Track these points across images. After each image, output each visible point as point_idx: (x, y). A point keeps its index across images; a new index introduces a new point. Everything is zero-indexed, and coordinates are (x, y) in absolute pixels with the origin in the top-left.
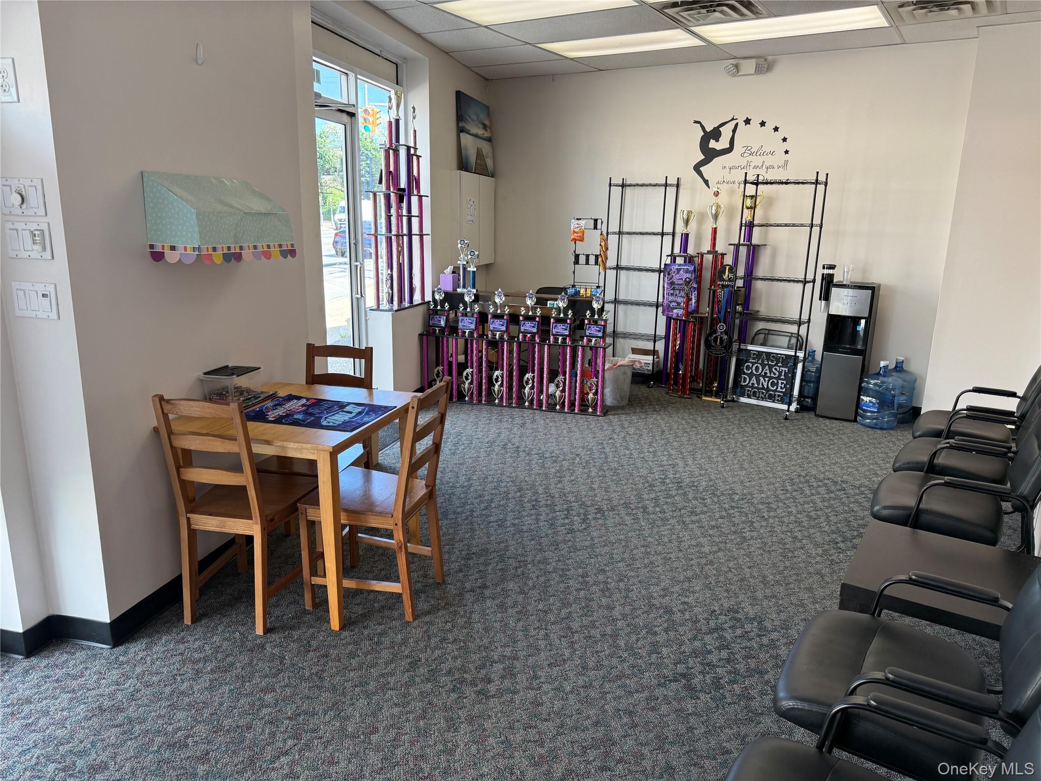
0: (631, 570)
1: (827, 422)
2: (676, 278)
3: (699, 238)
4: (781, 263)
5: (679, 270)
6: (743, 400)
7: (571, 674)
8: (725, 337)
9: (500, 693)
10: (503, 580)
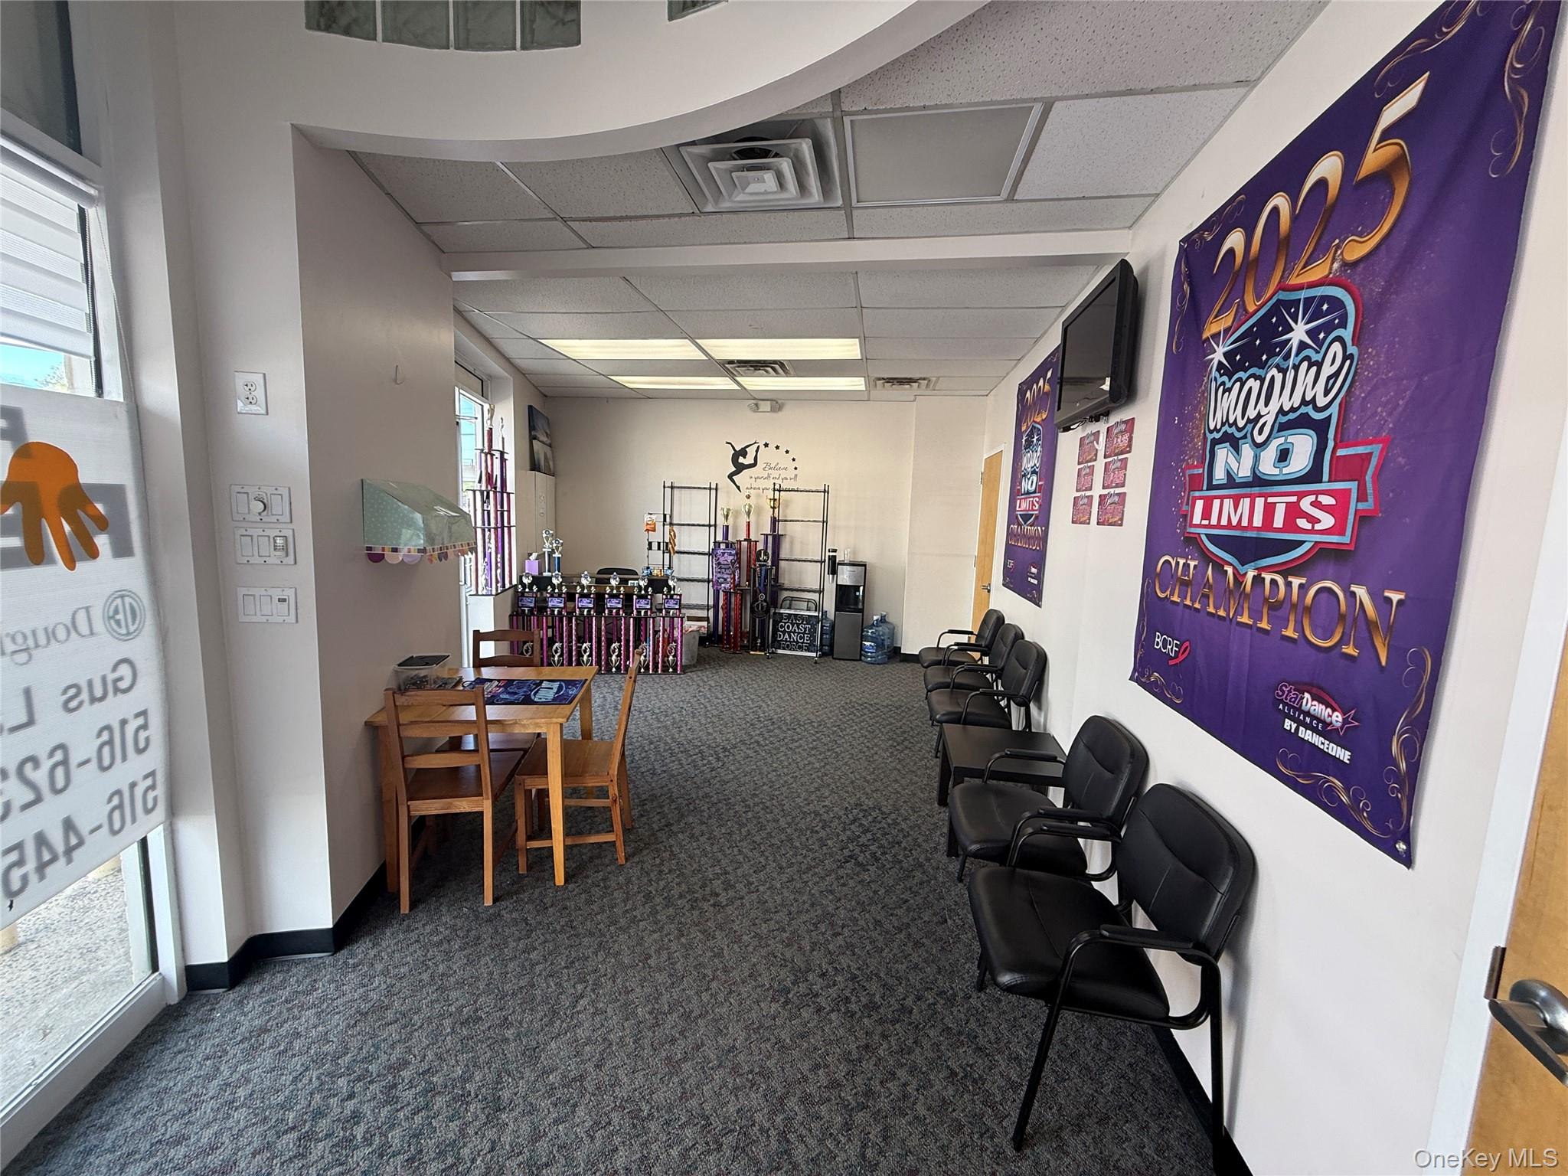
0: (776, 790)
1: (842, 662)
2: (722, 560)
3: (736, 528)
4: (797, 547)
5: (723, 554)
6: (780, 651)
7: (775, 875)
8: (765, 604)
9: (731, 902)
10: (682, 816)
